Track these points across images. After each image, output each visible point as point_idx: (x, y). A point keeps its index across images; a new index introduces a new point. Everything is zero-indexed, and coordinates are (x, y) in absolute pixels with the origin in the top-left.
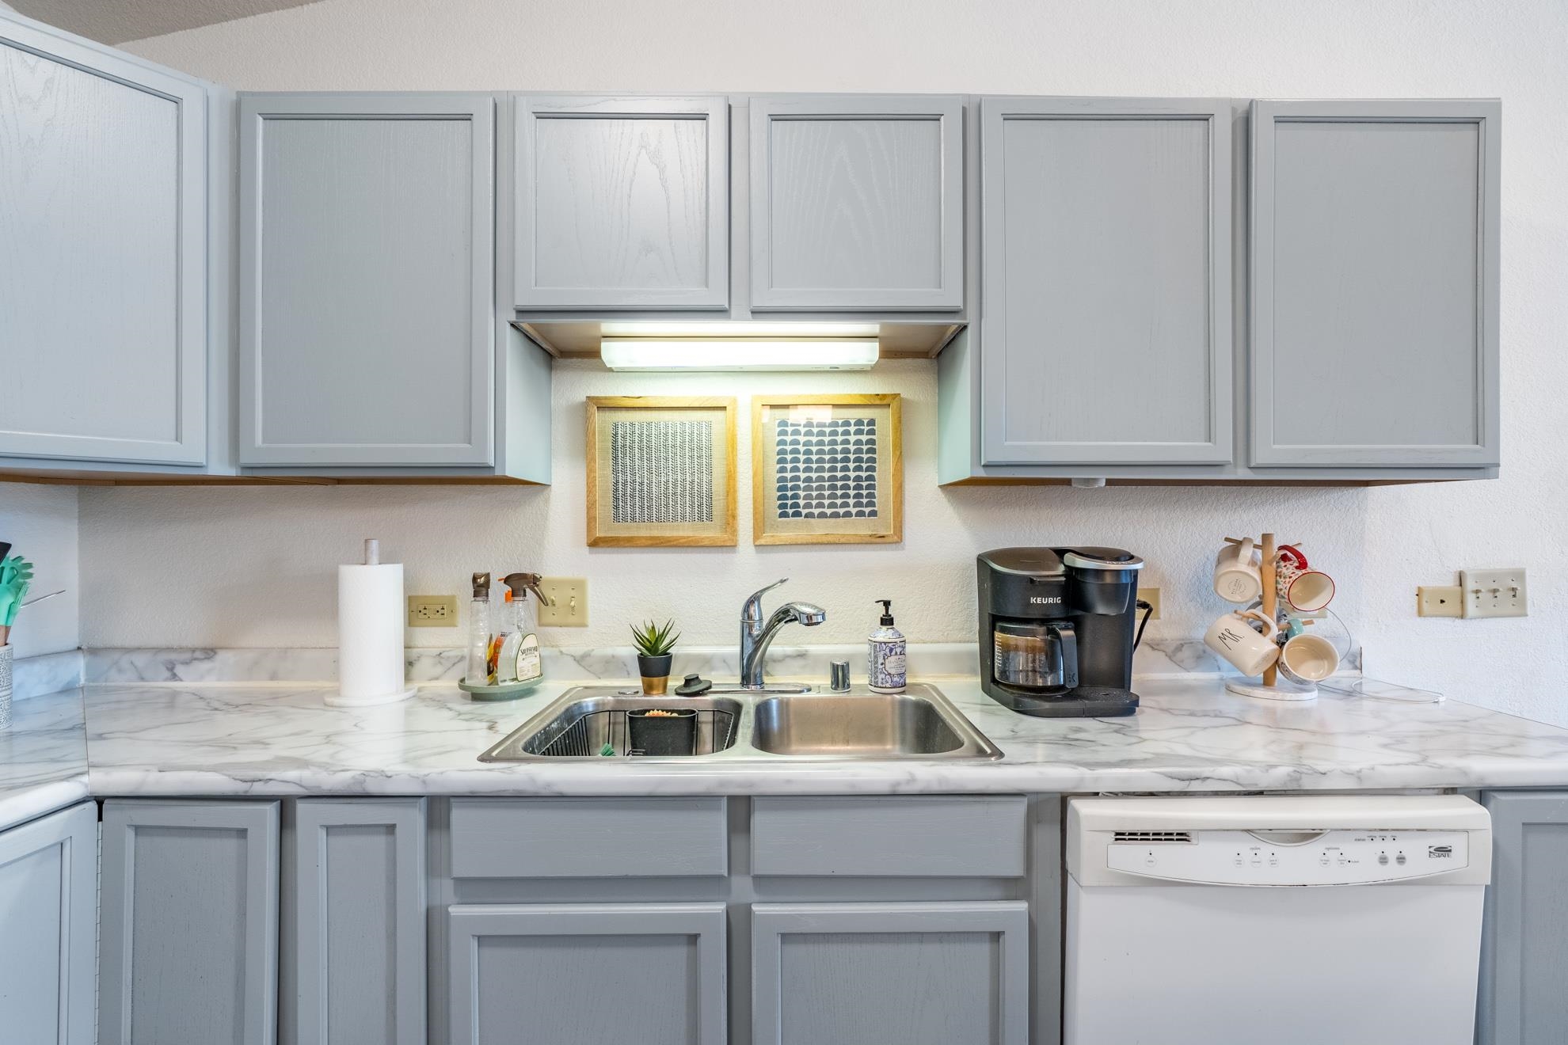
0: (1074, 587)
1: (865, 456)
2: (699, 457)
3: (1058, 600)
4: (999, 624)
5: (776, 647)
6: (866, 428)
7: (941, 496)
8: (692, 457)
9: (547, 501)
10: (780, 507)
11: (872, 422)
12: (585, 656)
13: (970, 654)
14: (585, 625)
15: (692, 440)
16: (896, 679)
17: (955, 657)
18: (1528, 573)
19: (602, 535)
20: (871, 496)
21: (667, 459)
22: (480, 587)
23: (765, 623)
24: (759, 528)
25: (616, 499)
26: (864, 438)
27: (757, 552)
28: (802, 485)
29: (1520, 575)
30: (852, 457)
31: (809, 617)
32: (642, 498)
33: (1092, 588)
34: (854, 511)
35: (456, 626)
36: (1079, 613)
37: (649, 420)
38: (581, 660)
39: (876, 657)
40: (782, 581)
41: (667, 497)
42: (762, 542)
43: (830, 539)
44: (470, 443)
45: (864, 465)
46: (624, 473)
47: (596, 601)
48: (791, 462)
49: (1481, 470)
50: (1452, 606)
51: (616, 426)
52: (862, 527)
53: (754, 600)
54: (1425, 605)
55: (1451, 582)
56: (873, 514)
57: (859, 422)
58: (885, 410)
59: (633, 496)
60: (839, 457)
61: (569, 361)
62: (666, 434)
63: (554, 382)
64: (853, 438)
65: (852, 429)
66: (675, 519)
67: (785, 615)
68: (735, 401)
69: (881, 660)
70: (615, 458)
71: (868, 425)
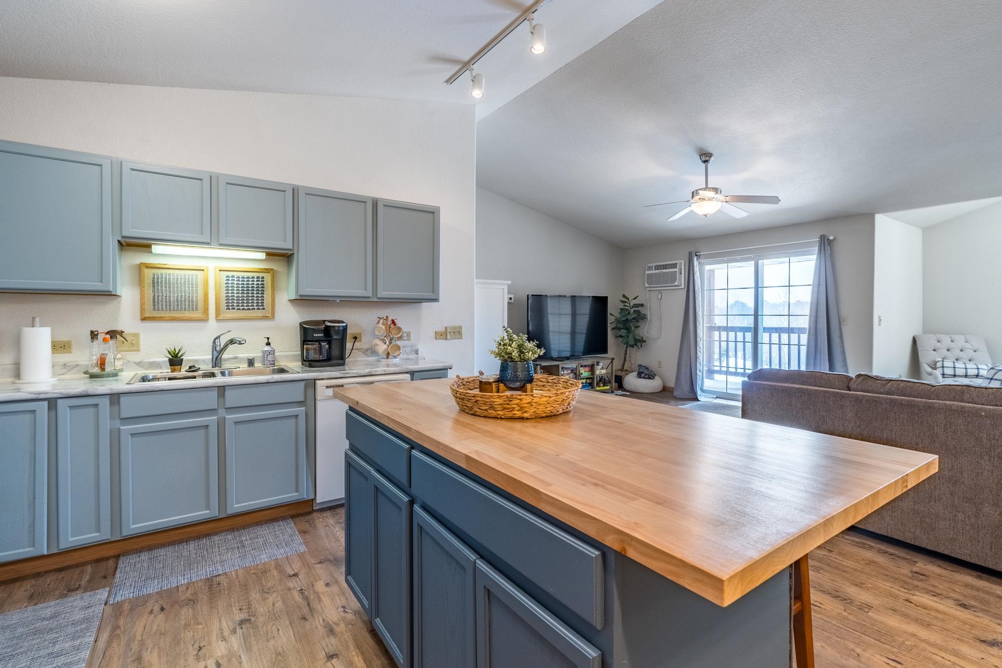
0: (327, 331)
1: (260, 289)
2: (192, 287)
3: (322, 335)
4: (305, 343)
5: (225, 356)
6: (261, 280)
7: (289, 303)
8: (189, 287)
9: (120, 302)
10: (227, 306)
11: (263, 278)
12: (139, 362)
13: (298, 355)
14: (139, 351)
15: (189, 281)
16: (271, 362)
17: (294, 356)
18: (463, 327)
19: (147, 316)
20: (263, 303)
21: (178, 288)
22: (94, 335)
23: (222, 347)
24: (218, 313)
25: (154, 302)
26: (260, 283)
27: (217, 322)
28: (236, 299)
29: (461, 327)
30: (255, 289)
31: (240, 341)
32: (166, 302)
33: (332, 332)
34: (256, 308)
35: (71, 353)
36: (329, 339)
37: (170, 273)
38: (138, 364)
39: (264, 356)
40: (229, 331)
41: (178, 302)
42: (219, 318)
43: (247, 317)
44: (101, 282)
45: (260, 292)
46: (158, 292)
47: (143, 341)
48: (231, 290)
49: (436, 300)
50: (444, 336)
51: (154, 274)
52: (259, 313)
53: (218, 337)
54: (437, 336)
55: (443, 330)
56: (263, 309)
57: (258, 277)
58: (268, 274)
59: (162, 301)
60: (250, 289)
61: (130, 247)
62: (177, 278)
63: (123, 255)
64: (255, 283)
65: (255, 280)
66: (181, 310)
67: (232, 342)
68: (208, 268)
69: (266, 356)
70: (154, 287)
71: (262, 278)
